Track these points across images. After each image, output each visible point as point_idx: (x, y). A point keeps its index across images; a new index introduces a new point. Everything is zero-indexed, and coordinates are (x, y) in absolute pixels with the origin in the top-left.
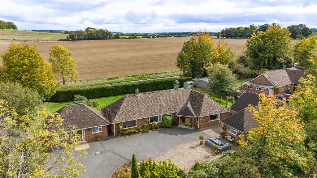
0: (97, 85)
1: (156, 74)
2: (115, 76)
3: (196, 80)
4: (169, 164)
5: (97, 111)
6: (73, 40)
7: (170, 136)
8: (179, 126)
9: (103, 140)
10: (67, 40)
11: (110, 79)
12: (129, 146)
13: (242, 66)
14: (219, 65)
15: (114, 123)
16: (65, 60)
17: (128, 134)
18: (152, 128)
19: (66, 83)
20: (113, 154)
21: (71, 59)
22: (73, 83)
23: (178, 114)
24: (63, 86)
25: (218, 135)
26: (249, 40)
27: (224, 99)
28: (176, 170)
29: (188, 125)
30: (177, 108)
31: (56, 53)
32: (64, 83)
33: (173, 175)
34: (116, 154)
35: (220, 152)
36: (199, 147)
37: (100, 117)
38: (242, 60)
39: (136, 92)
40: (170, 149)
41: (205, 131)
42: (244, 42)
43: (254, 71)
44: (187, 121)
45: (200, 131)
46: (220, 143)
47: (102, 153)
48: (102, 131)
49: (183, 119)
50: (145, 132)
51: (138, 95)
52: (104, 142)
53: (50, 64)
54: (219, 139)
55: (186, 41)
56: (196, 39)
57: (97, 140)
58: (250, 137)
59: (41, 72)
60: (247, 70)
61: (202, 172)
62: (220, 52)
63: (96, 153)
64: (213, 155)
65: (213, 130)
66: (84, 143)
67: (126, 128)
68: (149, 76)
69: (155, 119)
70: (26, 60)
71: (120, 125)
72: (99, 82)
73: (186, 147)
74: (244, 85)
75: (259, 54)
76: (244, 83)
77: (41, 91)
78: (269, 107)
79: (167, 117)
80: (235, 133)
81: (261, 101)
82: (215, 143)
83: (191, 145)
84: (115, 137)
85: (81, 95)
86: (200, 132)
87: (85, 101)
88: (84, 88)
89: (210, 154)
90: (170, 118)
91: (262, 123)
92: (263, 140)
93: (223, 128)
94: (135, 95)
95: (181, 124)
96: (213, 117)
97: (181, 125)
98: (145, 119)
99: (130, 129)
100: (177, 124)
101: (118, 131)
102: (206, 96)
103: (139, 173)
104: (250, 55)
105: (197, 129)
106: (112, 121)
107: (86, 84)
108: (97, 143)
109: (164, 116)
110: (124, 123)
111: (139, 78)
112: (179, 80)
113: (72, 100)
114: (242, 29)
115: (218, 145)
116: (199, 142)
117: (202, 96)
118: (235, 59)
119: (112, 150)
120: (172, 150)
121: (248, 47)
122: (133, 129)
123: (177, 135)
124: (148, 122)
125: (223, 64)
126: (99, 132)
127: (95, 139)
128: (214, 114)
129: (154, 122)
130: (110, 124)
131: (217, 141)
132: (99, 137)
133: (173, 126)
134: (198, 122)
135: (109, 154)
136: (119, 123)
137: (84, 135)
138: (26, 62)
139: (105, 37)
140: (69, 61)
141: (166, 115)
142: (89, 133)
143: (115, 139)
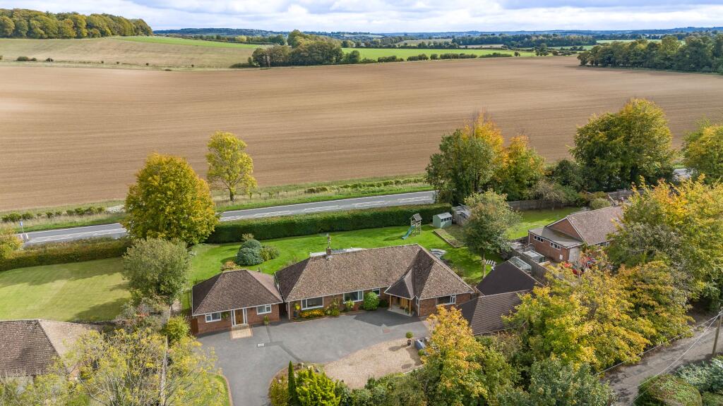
1: (397, 183)
2: (321, 186)
3: (458, 211)
5: (267, 278)
6: (262, 65)
9: (272, 324)
10: (249, 65)
11: (312, 191)
12: (305, 339)
15: (288, 301)
16: (234, 159)
17: (309, 318)
18: (346, 310)
19: (235, 197)
20: (280, 348)
21: (243, 157)
22: (247, 197)
23: (388, 292)
24: (230, 203)
29: (402, 308)
30: (390, 279)
31: (219, 146)
34: (285, 349)
36: (404, 349)
37: (269, 292)
38: (561, 169)
40: (359, 349)
44: (404, 303)
45: (419, 320)
47: (266, 345)
48: (270, 312)
49: (398, 299)
50: (335, 316)
52: (272, 328)
57: (263, 324)
59: (193, 200)
63: (259, 345)
66: (245, 327)
67: (307, 308)
68: (382, 188)
69: (353, 296)
70: (172, 183)
71: (296, 304)
72: (291, 196)
73: (384, 346)
79: (371, 294)
83: (393, 344)
84: (289, 321)
89: (413, 362)
96: (444, 299)
97: (394, 307)
98: (336, 296)
99: (312, 310)
100: (388, 306)
101: (295, 313)
102: (437, 264)
105: (413, 317)
106: (286, 297)
107: (268, 201)
108: (263, 329)
109: (366, 292)
110: (304, 301)
111: (364, 193)
116: (405, 341)
117: (431, 264)
119: (282, 342)
120: (362, 350)
121: (579, 143)
122: (316, 309)
123: (380, 325)
125: (498, 193)
126: (266, 313)
127: (258, 323)
128: (446, 295)
129: (351, 301)
130: (282, 302)
132: (266, 320)
133: (380, 308)
134: (419, 306)
135: (275, 348)
136: (295, 302)
137: (245, 316)
138: (172, 185)
139: (327, 59)
140: (241, 161)
141: (370, 291)
142: (253, 313)
143: (289, 324)
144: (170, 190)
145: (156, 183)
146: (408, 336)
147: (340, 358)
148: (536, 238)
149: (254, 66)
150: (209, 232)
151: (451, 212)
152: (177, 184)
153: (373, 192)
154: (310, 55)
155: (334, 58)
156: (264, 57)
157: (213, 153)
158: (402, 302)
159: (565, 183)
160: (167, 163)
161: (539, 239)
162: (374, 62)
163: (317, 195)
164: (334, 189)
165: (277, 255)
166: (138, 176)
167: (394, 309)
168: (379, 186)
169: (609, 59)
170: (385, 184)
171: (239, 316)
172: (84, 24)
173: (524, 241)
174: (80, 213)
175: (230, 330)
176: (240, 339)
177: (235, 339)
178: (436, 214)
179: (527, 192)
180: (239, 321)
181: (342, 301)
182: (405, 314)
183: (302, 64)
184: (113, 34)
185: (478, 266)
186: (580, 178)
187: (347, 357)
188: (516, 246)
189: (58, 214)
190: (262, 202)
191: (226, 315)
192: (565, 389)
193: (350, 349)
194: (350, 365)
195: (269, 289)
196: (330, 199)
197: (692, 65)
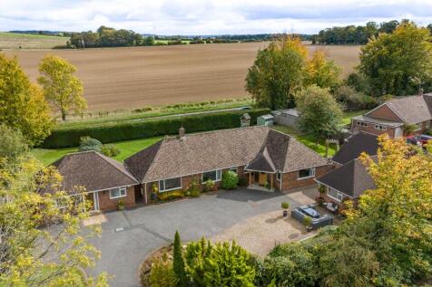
0: (118, 121)
1: (212, 103)
2: (147, 107)
3: (278, 113)
4: (233, 248)
5: (117, 163)
6: (78, 47)
7: (233, 203)
8: (249, 187)
9: (127, 209)
10: (68, 47)
11: (138, 111)
12: (169, 219)
13: (351, 90)
14: (314, 88)
15: (145, 181)
16: (65, 80)
17: (168, 200)
18: (205, 190)
19: (67, 118)
20: (145, 231)
21: (73, 79)
22: (79, 117)
23: (248, 168)
24: (63, 122)
25: (312, 202)
26: (364, 47)
27: (323, 143)
28: (245, 256)
29: (263, 185)
30: (246, 158)
31: (50, 68)
32: (64, 118)
33: (240, 264)
34: (148, 231)
35: (315, 227)
36: (282, 220)
37: (123, 173)
38: (352, 80)
39: (180, 132)
40: (233, 224)
41: (292, 195)
42: (356, 51)
43: (371, 99)
44: (263, 180)
45: (284, 194)
46: (315, 213)
47: (126, 229)
48: (126, 195)
49: (256, 176)
50: (192, 196)
51: (184, 138)
52: (129, 213)
53: (40, 87)
54: (314, 208)
55: (262, 50)
56: (279, 47)
57: (118, 210)
58: (363, 204)
59: (26, 100)
60: (359, 97)
61: (285, 260)
62: (317, 66)
63: (117, 230)
64: (303, 233)
65: (304, 193)
66: (97, 214)
67: (165, 190)
68: (201, 106)
69: (211, 175)
71: (155, 185)
72: (120, 115)
73: (260, 220)
74: (355, 121)
75: (381, 71)
76: (355, 118)
77: (27, 130)
78: (394, 156)
79: (230, 172)
80: (340, 198)
81: (381, 147)
82: (307, 214)
83: (268, 217)
84: (146, 205)
85: (92, 137)
86: (282, 197)
87: (98, 147)
88: (95, 126)
89: (298, 231)
90: (235, 175)
91: (383, 183)
92: (384, 210)
93: (320, 190)
94: (178, 138)
95: (252, 183)
96: (305, 173)
97: (253, 185)
98: (194, 175)
99: (171, 191)
100: (247, 184)
101: (152, 195)
102: (293, 139)
103: (185, 260)
104: (366, 73)
105: (278, 192)
106: (141, 179)
107: (99, 120)
108: (119, 214)
109: (225, 171)
110: (162, 182)
111: (186, 110)
112: (250, 114)
113: (77, 145)
114: (354, 30)
115: (312, 216)
116: (281, 212)
117: (286, 140)
118: (341, 78)
119: (143, 225)
120: (237, 225)
121: (363, 59)
122: (175, 191)
123: (246, 201)
124: (200, 181)
125: (321, 87)
126: (121, 196)
127: (115, 207)
128: (305, 167)
129: (210, 181)
130: (139, 183)
131: (310, 211)
132: (121, 204)
133: (240, 187)
134: (281, 180)
135: (138, 231)
136: (152, 183)
137: (96, 203)
139: (129, 42)
140: (71, 82)
141: (229, 169)
142: (106, 197)
143: (147, 207)
148: (359, 123)
149: (71, 48)
150: (46, 136)
151: (272, 114)
154: (116, 39)
155: (135, 42)
157: (43, 76)
158: (261, 177)
161: (362, 124)
163: (144, 113)
164: (157, 109)
167: (254, 187)
177: (89, 227)
178: (259, 115)
182: (267, 190)
193: (223, 225)
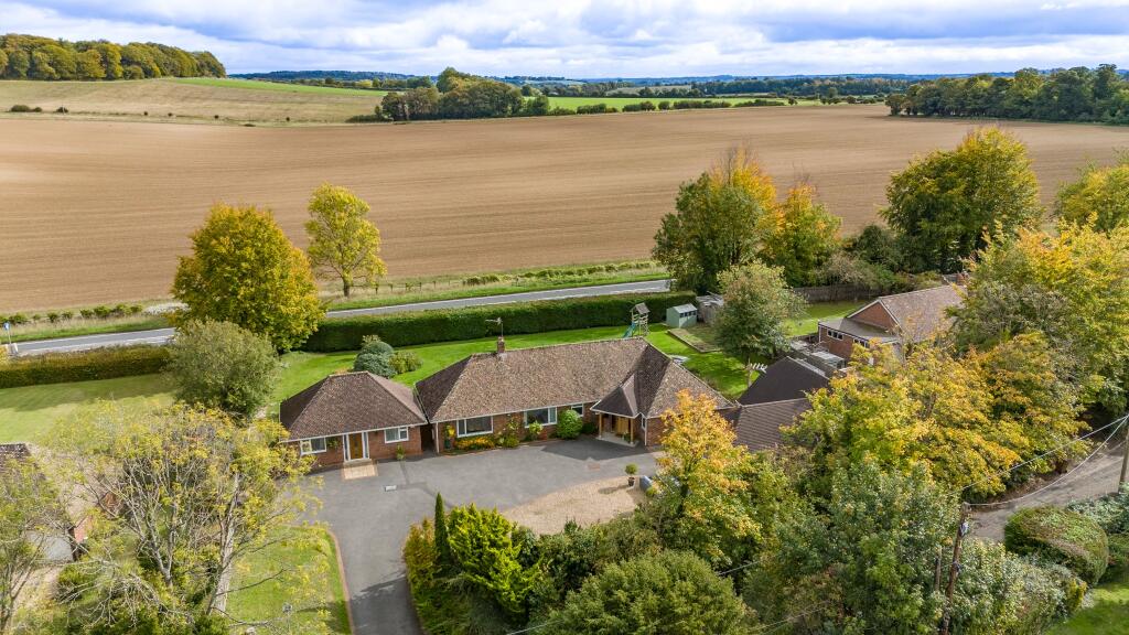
1: (608, 269)
2: (490, 274)
3: (706, 301)
5: (401, 389)
6: (396, 118)
7: (567, 460)
9: (408, 459)
10: (377, 118)
11: (474, 281)
12: (463, 478)
15: (436, 421)
16: (350, 228)
17: (470, 449)
18: (529, 438)
19: (351, 291)
20: (424, 493)
21: (364, 225)
22: (371, 291)
23: (597, 408)
24: (344, 299)
29: (620, 435)
30: (599, 390)
31: (326, 207)
32: (346, 289)
36: (623, 491)
37: (405, 407)
38: (868, 239)
40: (551, 491)
45: (647, 452)
47: (400, 487)
48: (407, 439)
49: (611, 421)
50: (511, 447)
51: (504, 355)
52: (409, 465)
57: (395, 459)
63: (388, 488)
66: (366, 464)
67: (466, 435)
68: (586, 275)
69: (541, 416)
70: (250, 249)
71: (449, 427)
72: (441, 289)
73: (592, 488)
74: (823, 329)
76: (827, 321)
79: (569, 413)
83: (606, 484)
84: (437, 455)
85: (380, 337)
94: (495, 354)
95: (604, 431)
97: (606, 433)
98: (513, 415)
99: (474, 437)
100: (596, 432)
101: (446, 441)
102: (675, 364)
103: (448, 529)
105: (638, 448)
106: (432, 416)
107: (404, 296)
108: (395, 465)
109: (562, 410)
110: (461, 422)
111: (557, 283)
113: (356, 347)
114: (986, 84)
116: (625, 480)
117: (665, 364)
119: (424, 483)
120: (556, 493)
121: (895, 198)
122: (481, 437)
123: (584, 458)
126: (400, 440)
127: (392, 455)
129: (537, 424)
130: (426, 423)
132: (400, 452)
133: (583, 435)
134: (645, 429)
135: (415, 491)
136: (447, 423)
137: (365, 448)
138: (249, 252)
139: (498, 109)
140: (360, 231)
141: (569, 407)
142: (378, 440)
143: (436, 458)
144: (246, 261)
145: (224, 251)
146: (630, 471)
147: (520, 504)
148: (830, 333)
149: (383, 120)
150: (309, 332)
151: (696, 304)
152: (258, 253)
153: (571, 282)
154: (472, 103)
155: (510, 108)
156: (400, 106)
157: (315, 219)
158: (619, 422)
159: (874, 259)
160: (241, 219)
161: (835, 335)
162: (572, 113)
163: (482, 287)
164: (508, 278)
165: (419, 365)
166: (194, 238)
167: (606, 437)
168: (580, 273)
169: (934, 104)
170: (590, 272)
171: (356, 449)
172: (119, 58)
173: (811, 339)
174: (102, 314)
175: (341, 467)
176: (358, 479)
177: (350, 480)
178: (672, 305)
179: (813, 272)
180: (357, 454)
181: (522, 423)
182: (624, 443)
183: (460, 116)
184: (164, 74)
185: (740, 376)
186: (896, 252)
187: (531, 502)
188: (799, 345)
189: (68, 316)
190: (395, 297)
191: (334, 443)
192: (888, 503)
193: (535, 492)
194: (536, 513)
195: (406, 404)
196: (503, 292)
197: (1063, 112)
